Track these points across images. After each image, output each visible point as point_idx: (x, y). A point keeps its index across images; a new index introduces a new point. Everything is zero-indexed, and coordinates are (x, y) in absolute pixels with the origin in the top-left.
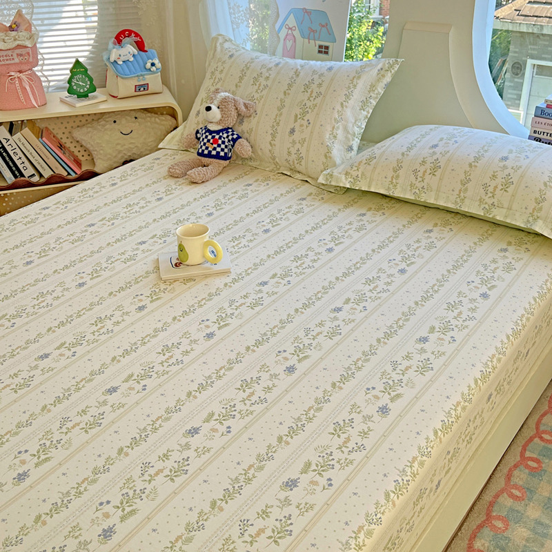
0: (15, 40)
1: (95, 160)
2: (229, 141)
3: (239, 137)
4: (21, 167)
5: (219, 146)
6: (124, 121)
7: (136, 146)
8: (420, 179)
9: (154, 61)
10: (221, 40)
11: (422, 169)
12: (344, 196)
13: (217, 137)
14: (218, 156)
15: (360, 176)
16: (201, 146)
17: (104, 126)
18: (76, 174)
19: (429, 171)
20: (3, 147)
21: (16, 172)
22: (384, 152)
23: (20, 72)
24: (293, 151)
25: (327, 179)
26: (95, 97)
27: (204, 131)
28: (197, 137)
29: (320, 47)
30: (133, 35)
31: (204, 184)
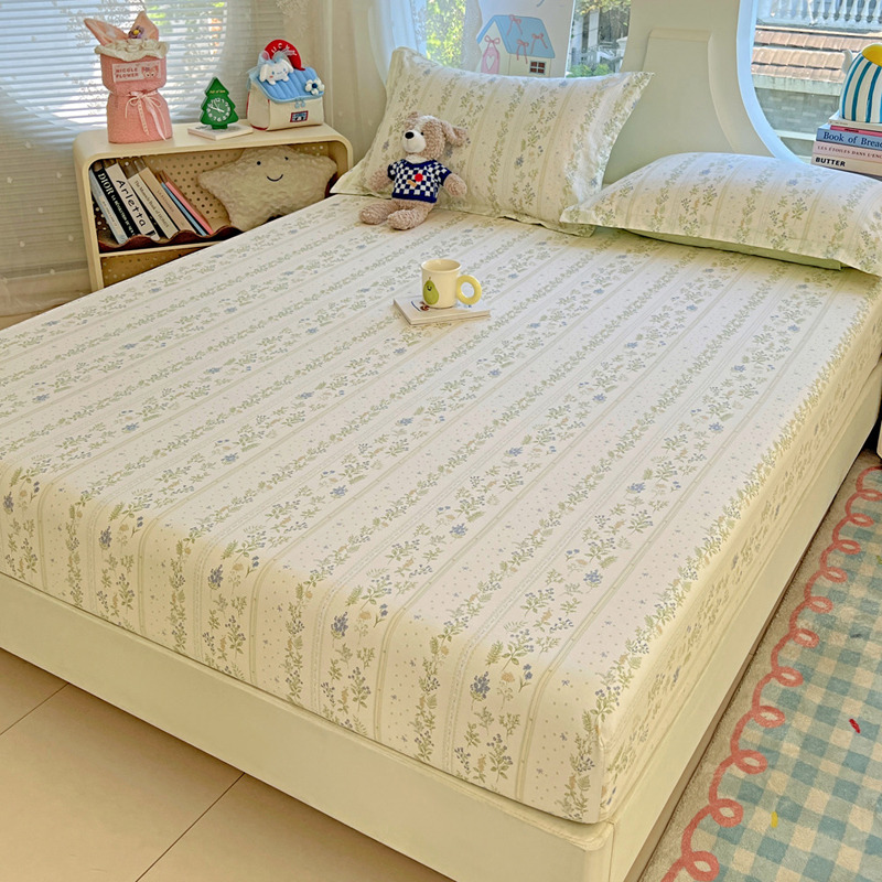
0: (141, 48)
1: (231, 215)
2: (436, 177)
3: (448, 172)
4: (136, 221)
5: (424, 183)
6: (271, 162)
7: (288, 197)
8: (691, 211)
9: (315, 81)
10: (407, 54)
11: (694, 198)
12: (592, 239)
13: (421, 172)
14: (422, 197)
15: (614, 211)
16: (399, 186)
17: (243, 169)
18: (207, 232)
19: (702, 201)
20: (116, 193)
21: (130, 228)
22: (643, 181)
23: (144, 92)
24: (521, 186)
25: (571, 217)
26: (234, 129)
27: (401, 166)
28: (389, 175)
29: (533, 64)
30: (287, 47)
31: (411, 231)
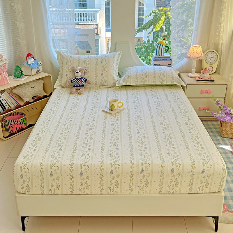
0: (2, 61)
2: (84, 81)
3: (87, 79)
4: (5, 105)
5: (82, 83)
8: (143, 79)
9: (40, 62)
10: (62, 53)
13: (81, 80)
15: (127, 82)
19: (145, 77)
21: (3, 107)
23: (4, 72)
25: (118, 85)
28: (71, 82)
29: (87, 51)
30: (31, 55)
